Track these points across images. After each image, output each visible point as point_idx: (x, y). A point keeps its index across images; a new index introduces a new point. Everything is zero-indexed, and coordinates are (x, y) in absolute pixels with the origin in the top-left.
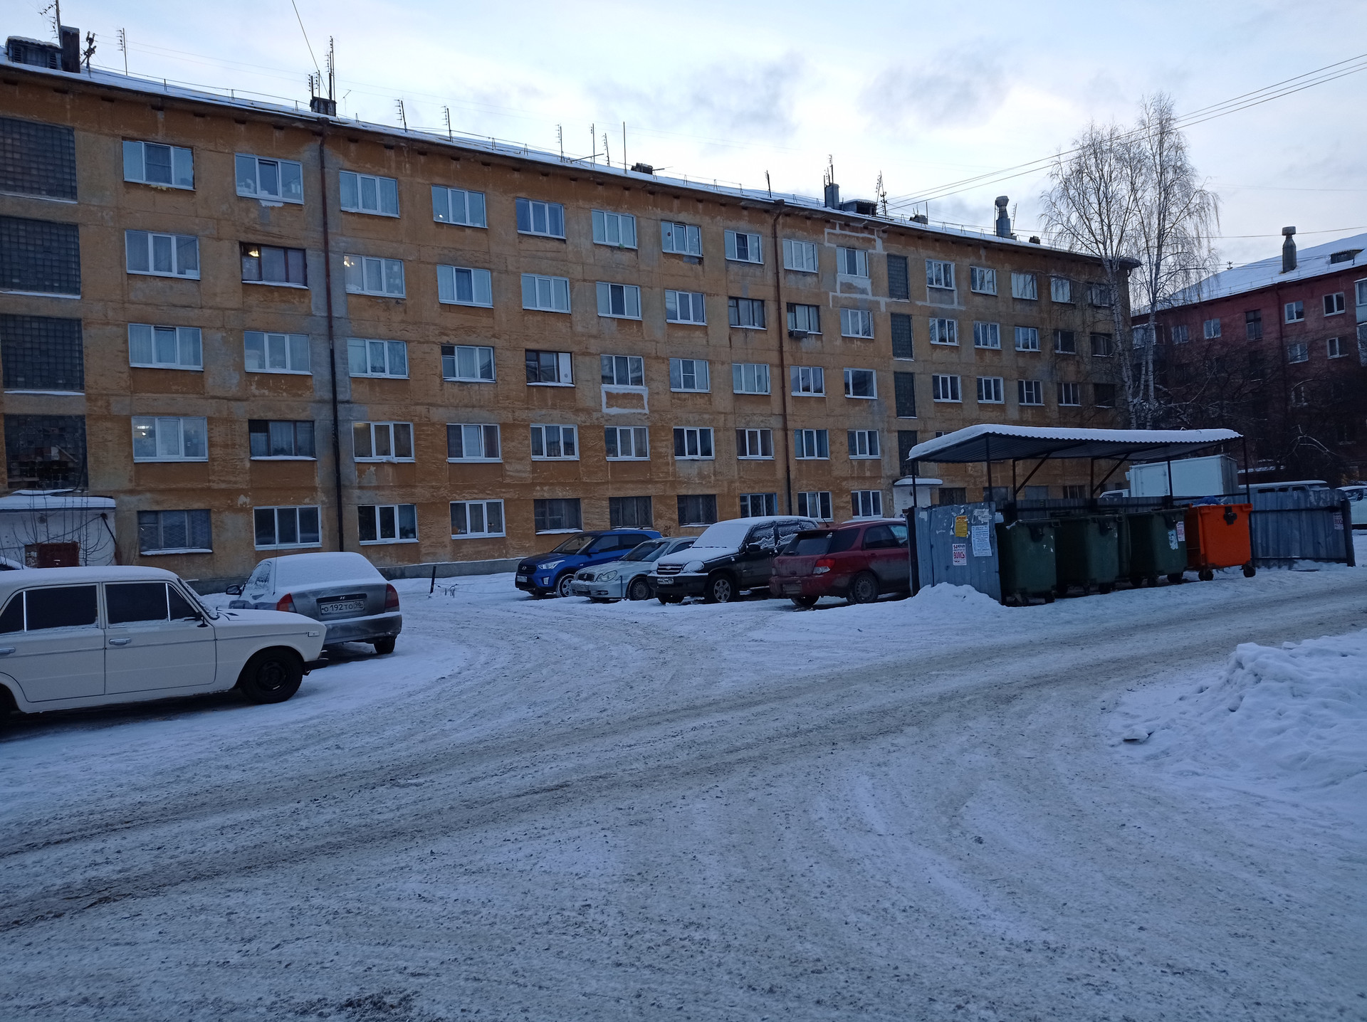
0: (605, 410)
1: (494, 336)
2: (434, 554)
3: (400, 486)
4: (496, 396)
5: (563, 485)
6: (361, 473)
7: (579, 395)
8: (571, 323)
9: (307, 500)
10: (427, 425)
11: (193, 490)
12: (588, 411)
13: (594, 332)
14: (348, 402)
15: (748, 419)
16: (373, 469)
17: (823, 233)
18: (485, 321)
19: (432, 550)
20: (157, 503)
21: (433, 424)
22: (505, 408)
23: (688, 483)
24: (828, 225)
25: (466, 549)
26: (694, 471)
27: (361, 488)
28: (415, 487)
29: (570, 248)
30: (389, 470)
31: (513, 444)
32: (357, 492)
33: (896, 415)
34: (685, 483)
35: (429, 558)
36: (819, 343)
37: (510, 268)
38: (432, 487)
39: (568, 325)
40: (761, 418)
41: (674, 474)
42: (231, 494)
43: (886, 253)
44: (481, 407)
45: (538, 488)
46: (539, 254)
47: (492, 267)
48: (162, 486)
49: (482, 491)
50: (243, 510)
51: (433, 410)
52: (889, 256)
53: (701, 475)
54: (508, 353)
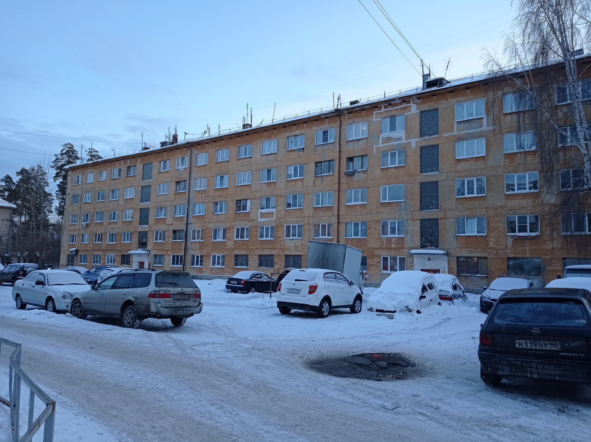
0: (259, 220)
1: (227, 197)
2: (206, 272)
3: (200, 249)
4: (226, 218)
5: (243, 249)
6: (192, 245)
7: (251, 215)
8: (251, 188)
9: (181, 253)
10: (207, 229)
11: (162, 249)
12: (253, 221)
13: (258, 189)
14: (191, 223)
15: (320, 219)
16: (194, 243)
17: (373, 114)
18: (225, 192)
19: (205, 270)
20: (156, 252)
21: (209, 229)
22: (228, 222)
23: (289, 249)
24: (376, 109)
25: (214, 271)
26: (292, 244)
27: (191, 249)
28: (203, 249)
29: (253, 159)
30: (198, 244)
31: (230, 234)
32: (190, 251)
33: (419, 210)
34: (288, 249)
35: (204, 273)
36: (365, 175)
37: (234, 172)
38: (207, 249)
39: (250, 188)
40: (327, 218)
41: (284, 245)
42: (168, 250)
43: (419, 111)
44: (221, 222)
45: (235, 250)
46: (243, 165)
47: (229, 173)
48: (157, 248)
49: (219, 251)
50: (170, 255)
51: (209, 224)
52: (421, 112)
53: (295, 246)
54: (231, 202)
